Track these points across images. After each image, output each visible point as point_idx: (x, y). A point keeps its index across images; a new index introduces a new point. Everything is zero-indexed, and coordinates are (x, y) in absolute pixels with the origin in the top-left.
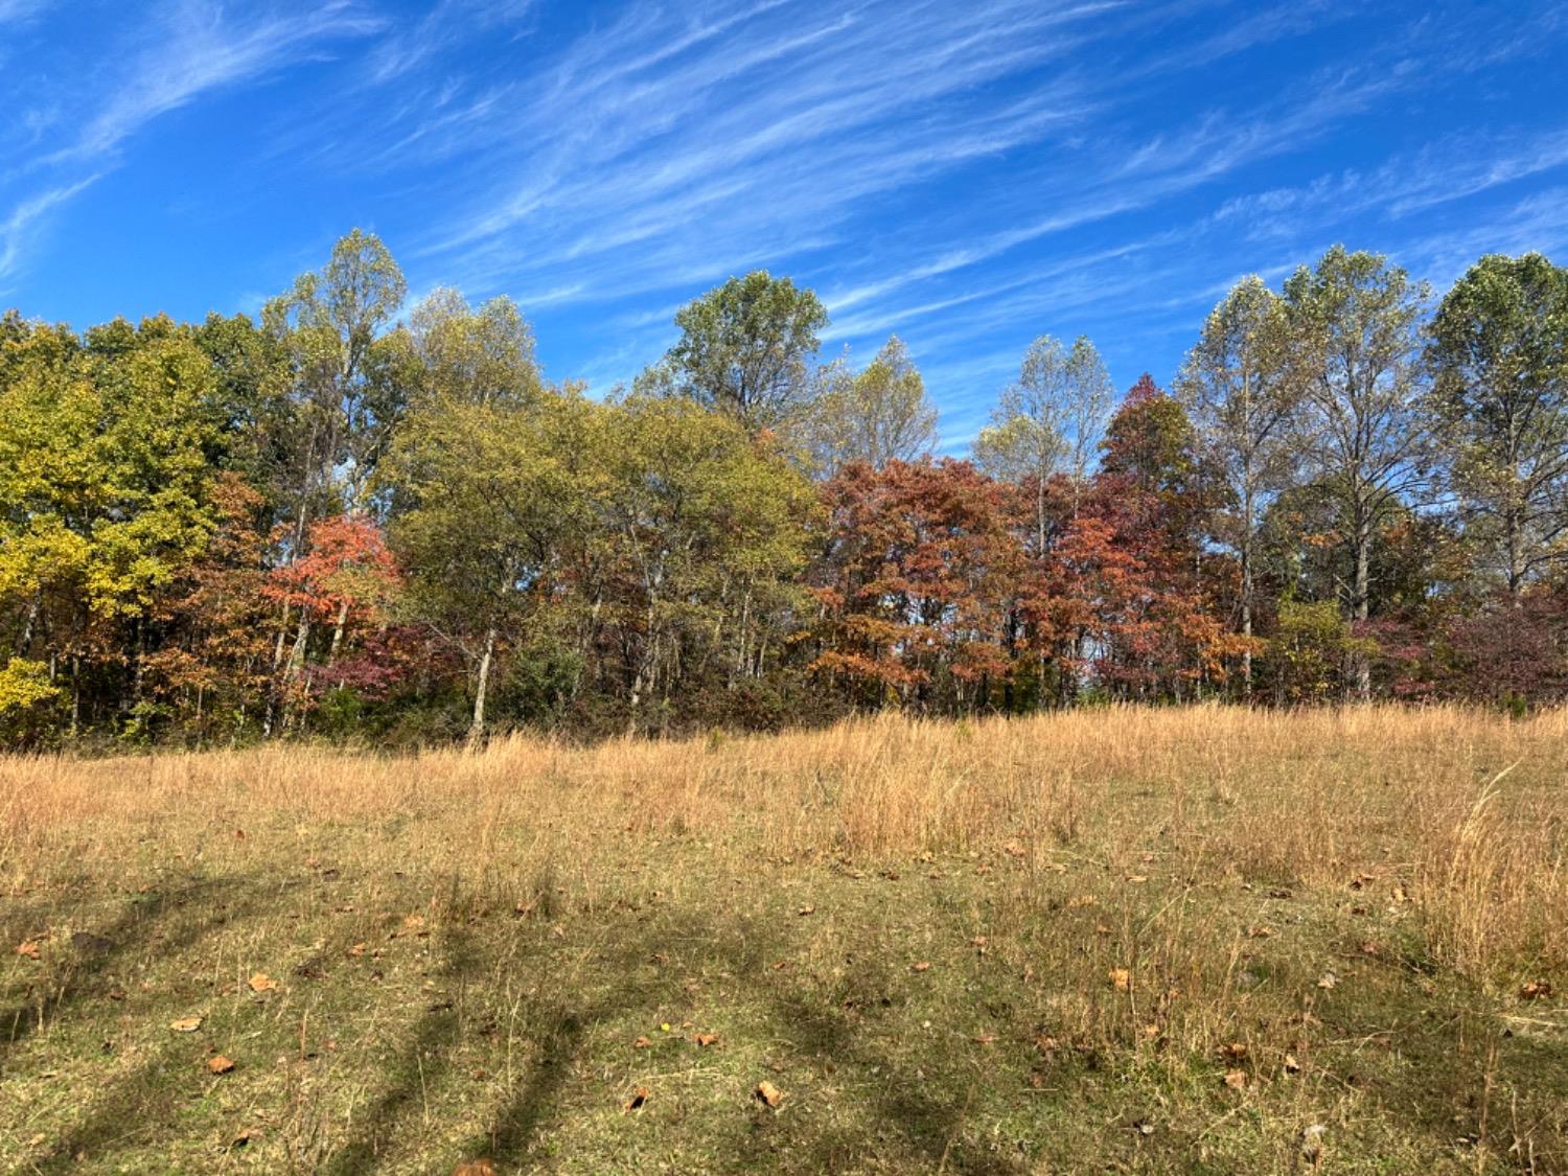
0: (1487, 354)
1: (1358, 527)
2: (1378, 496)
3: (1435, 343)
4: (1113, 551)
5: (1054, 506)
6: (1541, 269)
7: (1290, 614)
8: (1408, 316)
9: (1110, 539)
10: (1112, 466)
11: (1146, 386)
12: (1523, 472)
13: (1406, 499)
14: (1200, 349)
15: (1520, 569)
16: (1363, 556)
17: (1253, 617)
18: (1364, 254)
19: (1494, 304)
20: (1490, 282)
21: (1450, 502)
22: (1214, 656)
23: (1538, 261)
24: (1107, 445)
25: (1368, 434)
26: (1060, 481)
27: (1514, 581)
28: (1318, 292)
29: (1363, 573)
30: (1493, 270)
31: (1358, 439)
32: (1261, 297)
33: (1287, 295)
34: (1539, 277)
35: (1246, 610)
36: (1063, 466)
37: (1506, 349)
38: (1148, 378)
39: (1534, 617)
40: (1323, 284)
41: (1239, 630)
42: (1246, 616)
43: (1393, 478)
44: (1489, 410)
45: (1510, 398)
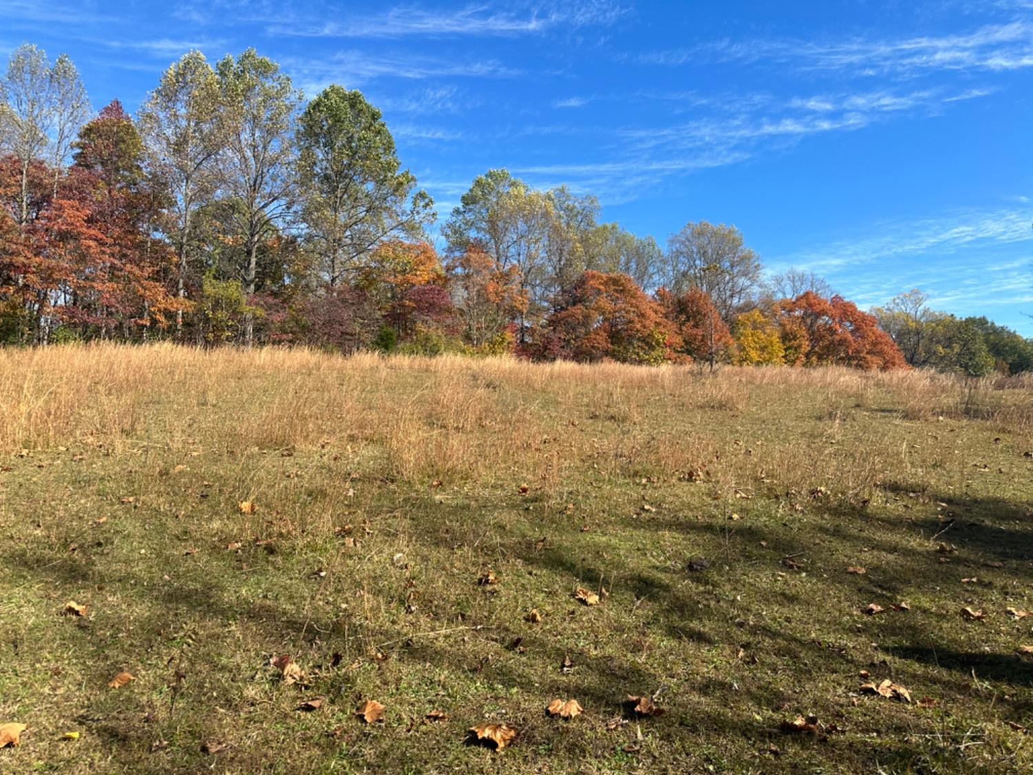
0: (330, 145)
1: (252, 235)
2: (266, 218)
3: (302, 129)
4: (89, 228)
5: (34, 184)
6: (361, 102)
7: (211, 287)
8: (289, 109)
9: (86, 218)
10: (82, 161)
11: (116, 108)
12: (342, 217)
13: (280, 224)
14: (159, 92)
15: (337, 274)
16: (254, 254)
17: (186, 286)
18: (267, 59)
19: (336, 115)
20: (336, 101)
21: (301, 229)
22: (159, 310)
23: (359, 96)
24: (78, 145)
25: (262, 178)
26: (40, 166)
27: (333, 280)
28: (238, 76)
29: (253, 265)
30: (337, 94)
31: (256, 180)
32: (203, 68)
33: (218, 72)
34: (359, 106)
35: (181, 281)
36: (43, 154)
37: (339, 144)
38: (118, 103)
39: (344, 301)
40: (241, 71)
41: (175, 295)
42: (181, 285)
43: (274, 209)
44: (327, 178)
45: (339, 173)
